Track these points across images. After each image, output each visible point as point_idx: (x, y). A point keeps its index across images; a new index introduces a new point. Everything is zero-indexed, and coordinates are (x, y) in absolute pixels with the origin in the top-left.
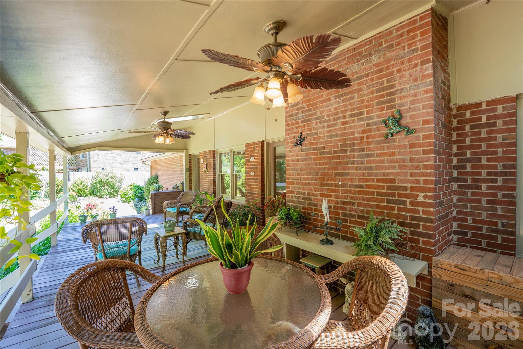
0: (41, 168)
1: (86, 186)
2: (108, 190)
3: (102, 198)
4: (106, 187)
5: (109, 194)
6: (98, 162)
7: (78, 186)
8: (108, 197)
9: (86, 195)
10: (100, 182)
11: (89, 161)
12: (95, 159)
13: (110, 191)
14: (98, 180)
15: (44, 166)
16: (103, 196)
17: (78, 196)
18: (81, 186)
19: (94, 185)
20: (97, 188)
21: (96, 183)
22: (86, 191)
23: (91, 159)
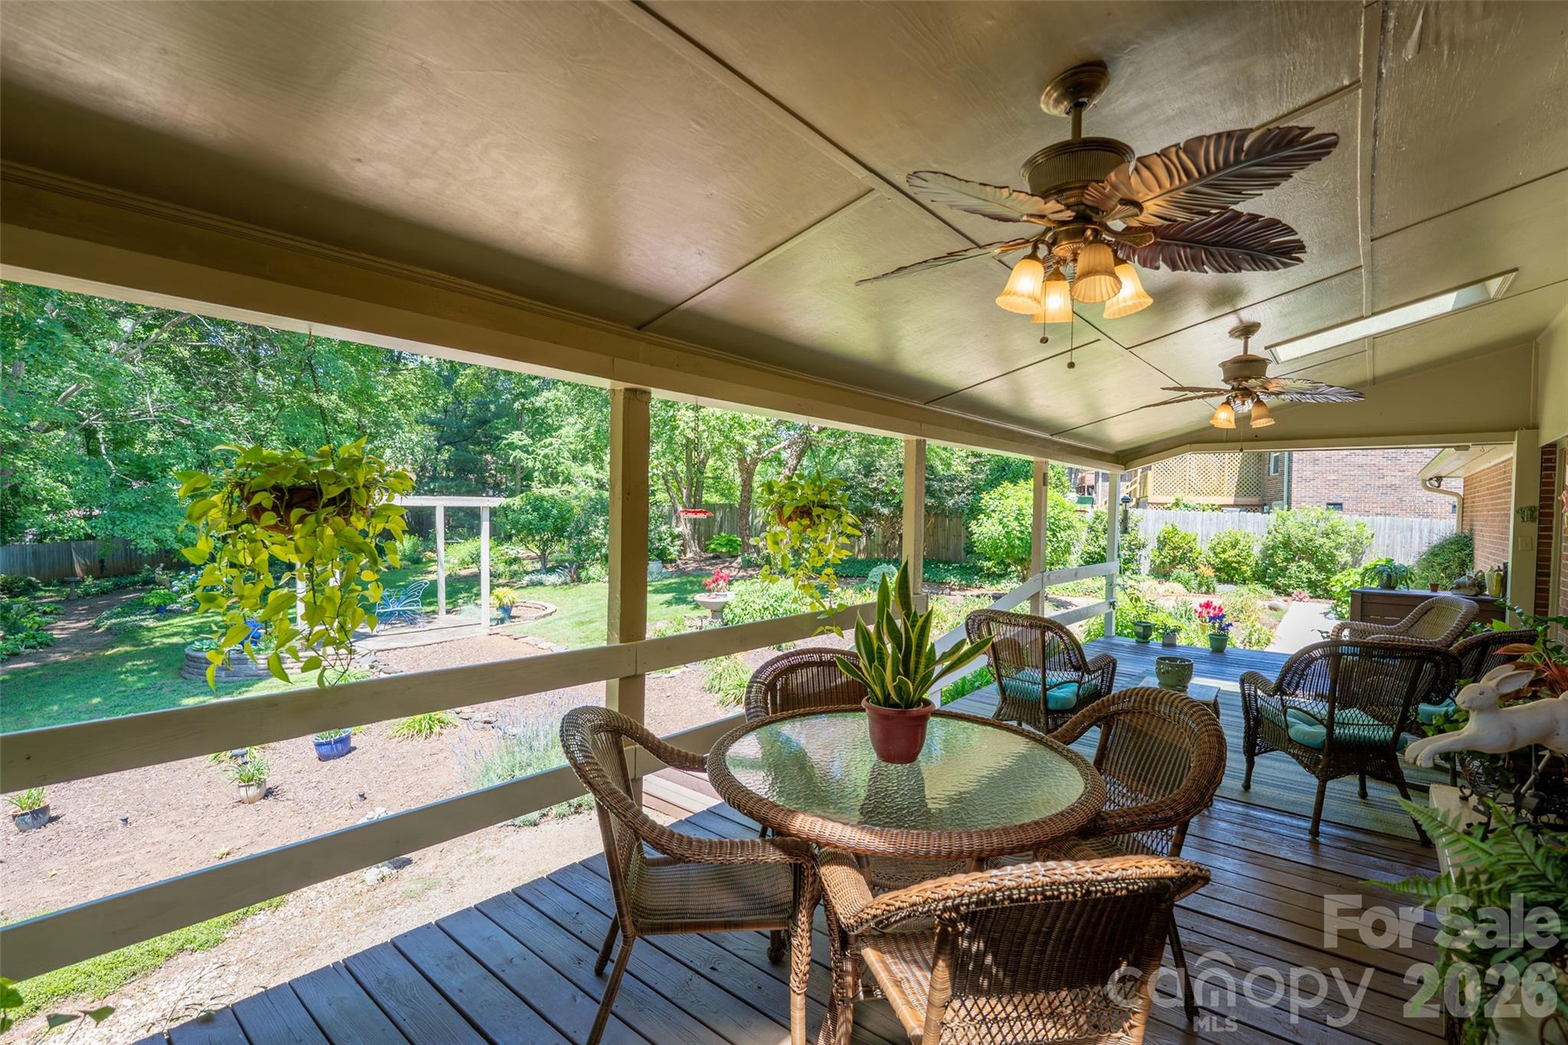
0: (1172, 500)
1: (1244, 553)
2: (1309, 572)
3: (1289, 595)
4: (1304, 563)
5: (1312, 585)
6: (1318, 482)
7: (1224, 551)
8: (1307, 593)
9: (1244, 582)
10: (1286, 544)
11: (1289, 481)
12: (1308, 474)
13: (1313, 577)
14: (1280, 538)
15: (1179, 495)
16: (1290, 590)
17: (1220, 581)
18: (1232, 553)
19: (1269, 553)
20: (1274, 564)
21: (1274, 548)
22: (1244, 568)
23: (1294, 474)
